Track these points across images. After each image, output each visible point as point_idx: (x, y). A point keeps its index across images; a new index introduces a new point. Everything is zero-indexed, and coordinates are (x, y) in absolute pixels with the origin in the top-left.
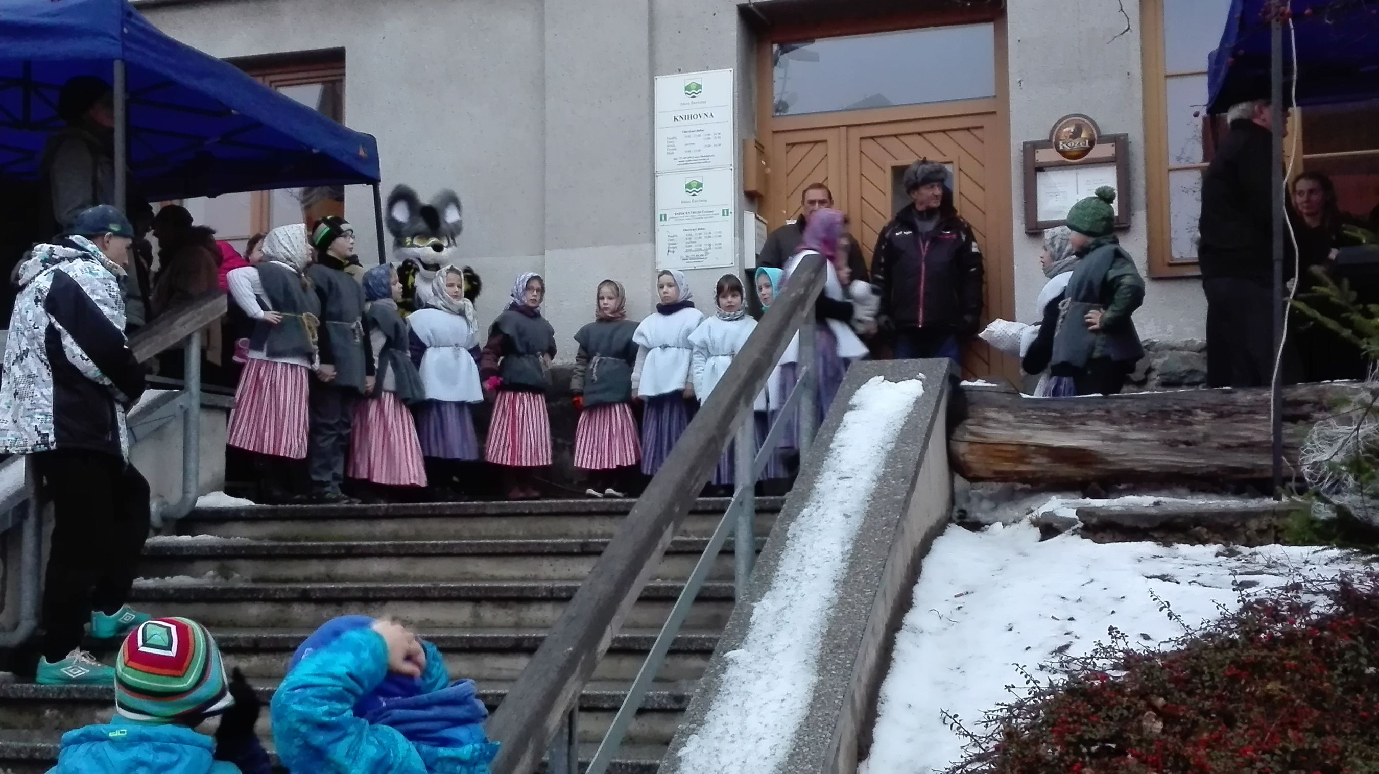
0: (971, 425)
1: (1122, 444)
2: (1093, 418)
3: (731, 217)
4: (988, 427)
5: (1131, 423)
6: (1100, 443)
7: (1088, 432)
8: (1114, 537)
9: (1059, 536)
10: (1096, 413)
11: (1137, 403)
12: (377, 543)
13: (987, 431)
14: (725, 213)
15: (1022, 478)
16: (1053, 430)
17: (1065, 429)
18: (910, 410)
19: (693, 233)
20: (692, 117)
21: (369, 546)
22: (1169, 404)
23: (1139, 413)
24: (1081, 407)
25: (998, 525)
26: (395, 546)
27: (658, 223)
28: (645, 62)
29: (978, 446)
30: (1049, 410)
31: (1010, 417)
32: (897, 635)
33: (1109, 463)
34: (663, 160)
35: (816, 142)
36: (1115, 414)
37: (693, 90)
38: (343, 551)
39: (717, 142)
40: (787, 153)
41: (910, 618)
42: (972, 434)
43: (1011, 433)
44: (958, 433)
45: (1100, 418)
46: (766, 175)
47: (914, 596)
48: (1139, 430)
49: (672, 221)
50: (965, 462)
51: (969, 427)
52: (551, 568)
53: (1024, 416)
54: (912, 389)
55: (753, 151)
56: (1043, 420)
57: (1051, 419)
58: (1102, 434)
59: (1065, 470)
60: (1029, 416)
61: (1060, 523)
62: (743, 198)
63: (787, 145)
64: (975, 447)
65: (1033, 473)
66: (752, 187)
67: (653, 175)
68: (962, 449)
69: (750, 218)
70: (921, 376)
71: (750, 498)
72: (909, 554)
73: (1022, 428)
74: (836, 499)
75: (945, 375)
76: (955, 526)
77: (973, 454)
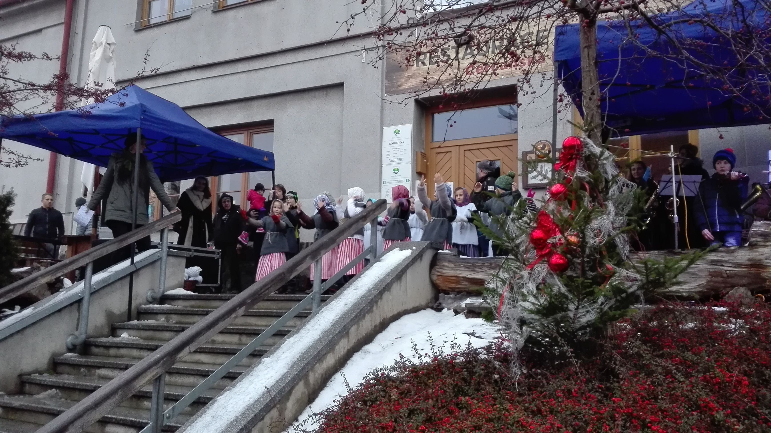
2: (485, 267)
4: (444, 269)
9: (459, 315)
10: (486, 264)
13: (445, 271)
16: (469, 271)
17: (474, 271)
18: (400, 262)
28: (379, 122)
29: (441, 277)
30: (468, 263)
31: (453, 265)
32: (355, 354)
35: (447, 153)
36: (493, 265)
37: (397, 132)
40: (436, 156)
41: (367, 347)
42: (439, 272)
43: (453, 272)
44: (433, 271)
45: (488, 267)
46: (427, 165)
47: (375, 338)
50: (437, 283)
51: (437, 269)
53: (458, 265)
54: (407, 253)
56: (465, 267)
57: (468, 267)
58: (488, 273)
59: (476, 288)
60: (460, 265)
61: (460, 309)
62: (415, 175)
63: (436, 153)
65: (464, 288)
66: (419, 170)
68: (435, 278)
70: (414, 248)
71: (318, 297)
72: (378, 321)
73: (457, 270)
74: (347, 298)
75: (424, 248)
76: (430, 309)
77: (439, 280)
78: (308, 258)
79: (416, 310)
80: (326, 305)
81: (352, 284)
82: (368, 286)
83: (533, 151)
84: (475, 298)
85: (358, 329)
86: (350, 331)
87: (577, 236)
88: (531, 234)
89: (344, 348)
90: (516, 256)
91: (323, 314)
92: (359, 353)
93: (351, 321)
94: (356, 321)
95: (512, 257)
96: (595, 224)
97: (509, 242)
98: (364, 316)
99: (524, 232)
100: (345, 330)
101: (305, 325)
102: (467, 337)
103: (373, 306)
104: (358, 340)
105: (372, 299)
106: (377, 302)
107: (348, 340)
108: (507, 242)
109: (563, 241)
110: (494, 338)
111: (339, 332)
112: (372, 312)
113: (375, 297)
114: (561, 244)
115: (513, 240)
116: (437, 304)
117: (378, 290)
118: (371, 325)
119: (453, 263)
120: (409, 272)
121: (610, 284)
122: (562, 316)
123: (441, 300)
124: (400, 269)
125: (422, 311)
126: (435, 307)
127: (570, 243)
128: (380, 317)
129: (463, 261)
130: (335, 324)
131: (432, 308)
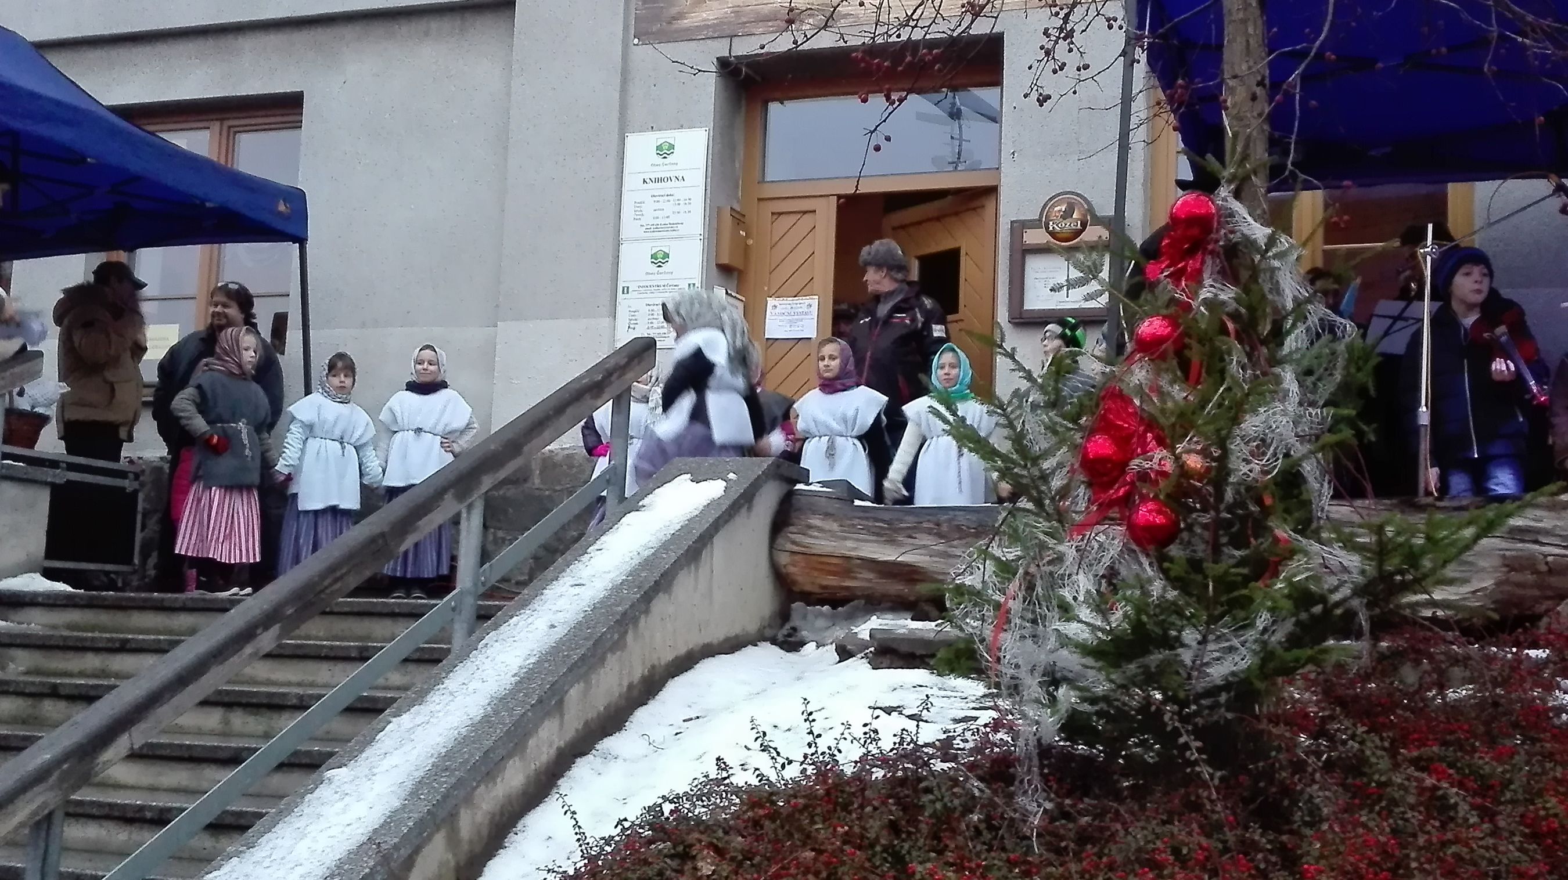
2: (920, 530)
4: (811, 537)
5: (960, 538)
6: (928, 558)
7: (917, 546)
8: (891, 663)
9: (851, 660)
10: (925, 525)
11: (969, 517)
13: (812, 541)
16: (876, 542)
17: (892, 542)
18: (696, 512)
20: (662, 180)
23: (968, 527)
24: (907, 518)
27: (620, 296)
28: (615, 117)
29: (800, 557)
30: (877, 520)
31: (835, 526)
32: (578, 760)
33: (936, 580)
34: (629, 227)
35: (804, 212)
36: (945, 528)
37: (665, 150)
39: (687, 208)
40: (772, 223)
41: (609, 744)
42: (794, 543)
43: (833, 543)
44: (780, 541)
45: (929, 532)
46: (747, 248)
47: (632, 718)
49: (635, 294)
50: (787, 574)
51: (791, 535)
52: (329, 674)
53: (849, 526)
54: (715, 489)
55: (728, 219)
56: (869, 531)
57: (874, 530)
58: (929, 549)
59: (897, 588)
60: (854, 526)
61: (856, 645)
62: (714, 271)
63: (773, 214)
64: (797, 558)
65: (865, 589)
66: (728, 261)
67: (618, 244)
68: (783, 559)
70: (732, 476)
71: (469, 604)
72: (638, 673)
73: (845, 539)
74: (555, 608)
75: (759, 476)
76: (768, 644)
77: (794, 566)
78: (450, 496)
79: (732, 646)
80: (499, 626)
81: (564, 571)
82: (613, 575)
83: (1040, 220)
84: (890, 616)
85: (586, 693)
86: (567, 698)
87: (1204, 453)
88: (1082, 446)
89: (551, 746)
90: (1039, 504)
91: (489, 652)
92: (589, 757)
93: (570, 670)
94: (582, 670)
95: (1030, 506)
96: (1251, 424)
98: (603, 658)
99: (1062, 442)
100: (554, 695)
101: (439, 681)
103: (626, 632)
104: (586, 723)
105: (624, 614)
106: (635, 621)
107: (561, 725)
108: (1020, 465)
109: (1169, 466)
110: (957, 721)
111: (540, 701)
112: (625, 646)
113: (632, 606)
114: (1164, 474)
115: (1036, 460)
116: (785, 631)
117: (639, 587)
118: (620, 685)
119: (835, 521)
120: (718, 541)
121: (1288, 580)
122: (1162, 661)
123: (795, 621)
124: (696, 533)
125: (750, 649)
126: (780, 637)
127: (1187, 472)
128: (644, 663)
129: (862, 514)
130: (526, 679)
131: (774, 642)
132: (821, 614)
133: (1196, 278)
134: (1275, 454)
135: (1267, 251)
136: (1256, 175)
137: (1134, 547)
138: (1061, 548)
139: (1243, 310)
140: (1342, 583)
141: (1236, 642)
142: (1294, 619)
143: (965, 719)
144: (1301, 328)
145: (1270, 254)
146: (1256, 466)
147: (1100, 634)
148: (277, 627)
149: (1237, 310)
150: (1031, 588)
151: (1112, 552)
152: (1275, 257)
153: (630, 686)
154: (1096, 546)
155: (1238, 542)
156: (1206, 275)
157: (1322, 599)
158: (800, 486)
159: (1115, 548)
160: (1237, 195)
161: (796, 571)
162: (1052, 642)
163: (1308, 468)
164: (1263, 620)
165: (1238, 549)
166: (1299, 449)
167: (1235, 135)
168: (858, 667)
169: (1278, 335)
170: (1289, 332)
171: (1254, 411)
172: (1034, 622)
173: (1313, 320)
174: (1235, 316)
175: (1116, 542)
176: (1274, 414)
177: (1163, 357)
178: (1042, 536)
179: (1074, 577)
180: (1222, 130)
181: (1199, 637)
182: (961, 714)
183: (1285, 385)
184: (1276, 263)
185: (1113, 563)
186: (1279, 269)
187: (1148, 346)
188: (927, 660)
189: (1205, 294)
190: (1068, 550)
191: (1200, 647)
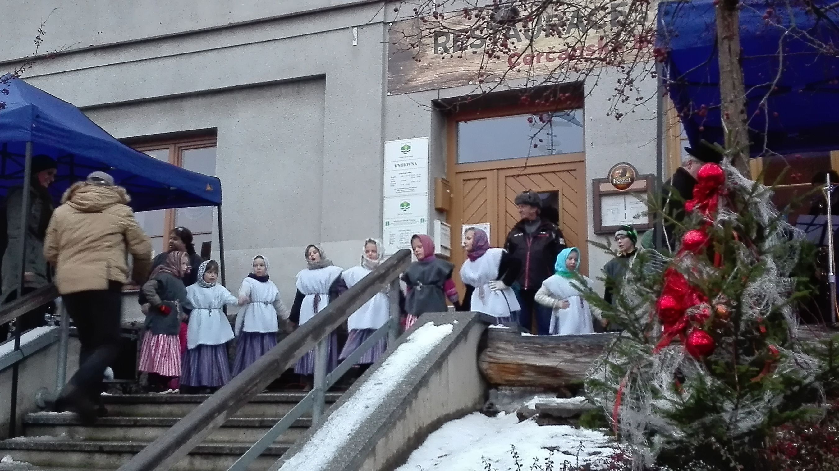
0: (489, 352)
1: (576, 365)
2: (559, 348)
3: (425, 223)
4: (499, 353)
5: (581, 352)
6: (563, 364)
7: (556, 356)
8: (549, 422)
9: (526, 421)
10: (561, 346)
11: (586, 340)
12: (151, 418)
13: (501, 356)
14: (422, 221)
15: (522, 384)
16: (536, 355)
17: (543, 355)
18: (438, 343)
19: (404, 232)
20: (405, 165)
21: (146, 420)
22: (603, 341)
23: (585, 346)
24: (553, 342)
25: (503, 413)
26: (161, 421)
27: (385, 227)
28: (379, 133)
29: (494, 364)
30: (534, 343)
31: (512, 347)
33: (570, 376)
34: (388, 190)
35: (481, 179)
36: (572, 347)
37: (406, 150)
38: (132, 423)
39: (419, 179)
40: (464, 185)
42: (490, 357)
43: (512, 357)
44: (483, 356)
45: (564, 349)
46: (451, 199)
47: (410, 457)
48: (585, 356)
49: (392, 225)
50: (487, 375)
51: (489, 353)
52: (244, 435)
53: (520, 347)
54: (446, 329)
55: (440, 184)
56: (531, 350)
57: (535, 349)
58: (564, 359)
59: (547, 380)
60: (522, 347)
61: (528, 413)
62: (434, 212)
63: (464, 180)
64: (492, 365)
65: (529, 381)
66: (440, 206)
67: (382, 199)
68: (485, 366)
69: (437, 224)
70: (455, 322)
71: (321, 396)
72: (413, 431)
73: (519, 354)
74: (367, 397)
75: (470, 322)
76: (479, 413)
77: (491, 370)
78: (309, 338)
79: (460, 414)
80: (337, 408)
81: (369, 377)
82: (397, 378)
83: (608, 178)
84: (544, 396)
85: (386, 444)
86: (377, 446)
87: (729, 304)
88: (657, 302)
90: (635, 334)
91: (334, 422)
93: (378, 431)
94: (384, 431)
95: (629, 335)
96: (753, 288)
97: (626, 314)
98: (395, 424)
99: (645, 300)
100: (370, 445)
102: (547, 453)
103: (405, 409)
104: (387, 460)
105: (405, 399)
106: (410, 403)
107: (375, 461)
108: (624, 313)
109: (708, 312)
110: (590, 454)
111: (362, 449)
112: (405, 417)
113: (408, 394)
114: (706, 316)
115: (632, 310)
116: (487, 405)
117: (411, 384)
118: (404, 438)
119: (512, 344)
120: (451, 358)
121: (780, 374)
122: (713, 420)
123: (492, 400)
124: (439, 354)
125: (469, 417)
126: (485, 409)
127: (718, 314)
128: (415, 426)
129: (526, 341)
130: (355, 437)
131: (481, 411)
132: (505, 395)
133: (714, 209)
134: (767, 304)
135: (753, 193)
136: (742, 152)
137: (691, 357)
138: (652, 358)
139: (741, 225)
140: (809, 374)
141: (754, 408)
142: (783, 394)
143: (595, 453)
144: (774, 234)
145: (754, 195)
146: (757, 310)
147: (677, 406)
148: (225, 412)
149: (738, 225)
150: (634, 381)
151: (679, 360)
152: (757, 196)
153: (409, 439)
154: (669, 356)
155: (749, 353)
156: (719, 207)
157: (799, 383)
158: (492, 326)
159: (680, 358)
160: (733, 163)
161: (491, 372)
162: (649, 411)
163: (786, 311)
164: (768, 395)
165: (748, 356)
166: (780, 301)
167: (730, 132)
168: (530, 425)
169: (761, 238)
170: (767, 237)
171: (754, 281)
172: (638, 399)
173: (780, 229)
174: (737, 229)
175: (680, 354)
176: (765, 281)
177: (700, 252)
178: (640, 352)
179: (659, 374)
180: (722, 129)
181: (733, 406)
182: (593, 450)
183: (768, 266)
184: (758, 200)
185: (680, 365)
186: (760, 202)
187: (691, 247)
188: (568, 420)
189: (720, 217)
190: (655, 359)
191: (734, 412)
